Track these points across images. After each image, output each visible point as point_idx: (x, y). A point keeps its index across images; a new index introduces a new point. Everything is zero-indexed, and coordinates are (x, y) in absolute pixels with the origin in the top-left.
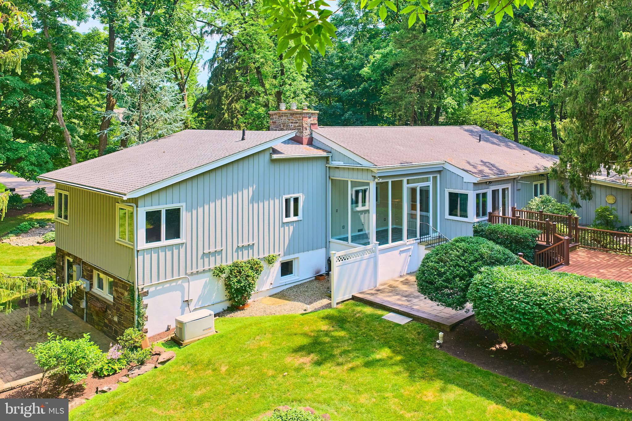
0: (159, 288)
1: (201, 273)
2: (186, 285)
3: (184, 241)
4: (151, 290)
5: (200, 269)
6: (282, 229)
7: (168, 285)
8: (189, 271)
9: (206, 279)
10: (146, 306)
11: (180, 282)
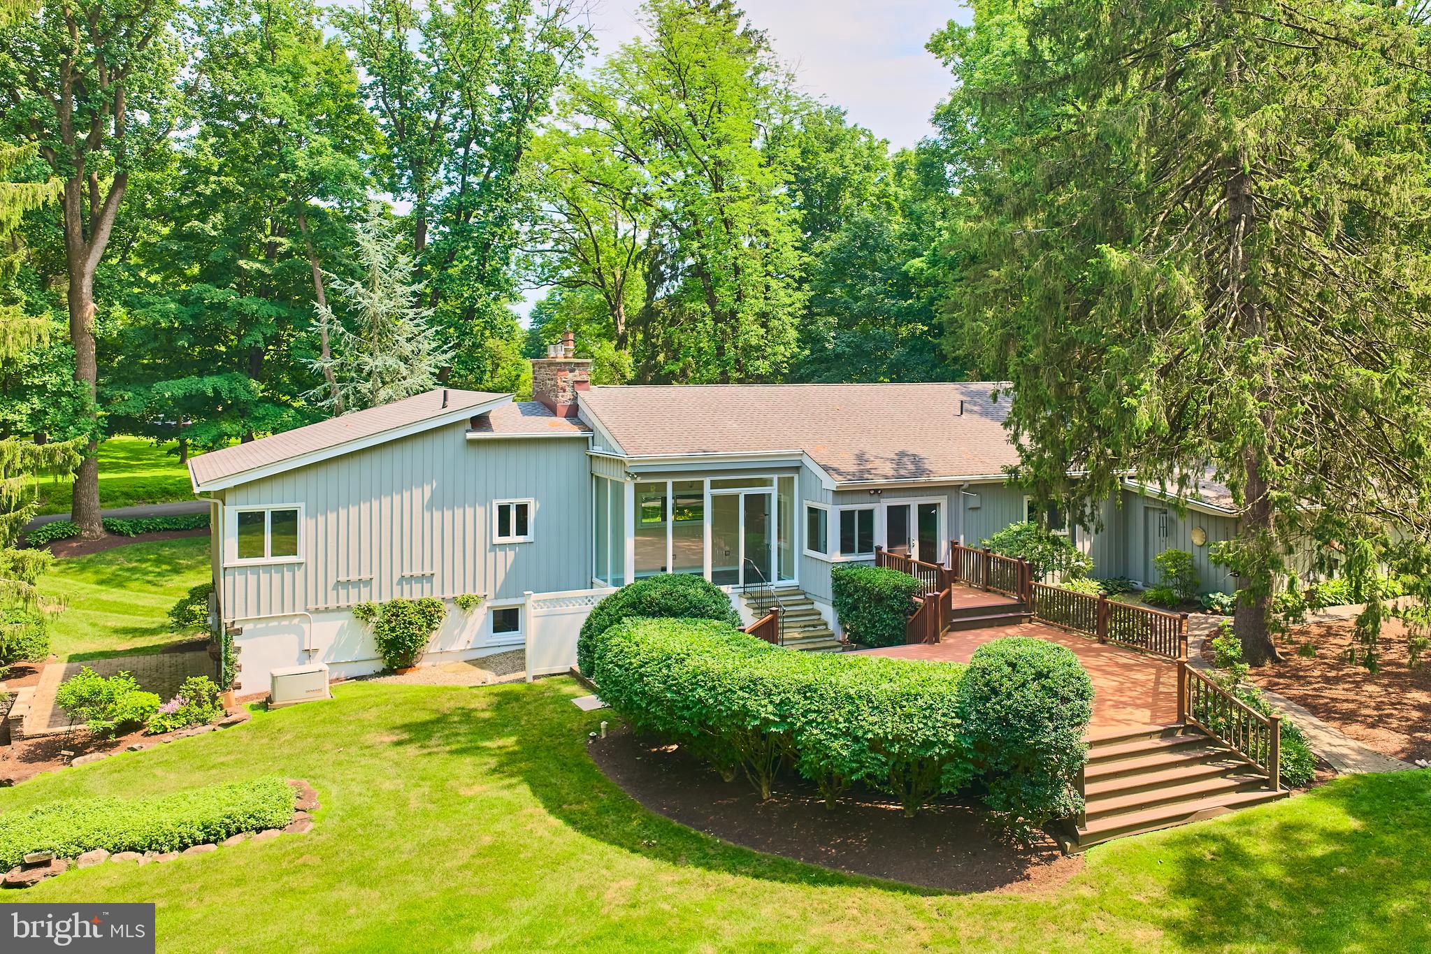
0: (261, 626)
1: (333, 611)
2: (306, 626)
3: (302, 560)
4: (247, 627)
5: (332, 604)
6: (490, 556)
7: (275, 623)
8: (311, 606)
9: (343, 621)
10: (238, 650)
11: (296, 621)
